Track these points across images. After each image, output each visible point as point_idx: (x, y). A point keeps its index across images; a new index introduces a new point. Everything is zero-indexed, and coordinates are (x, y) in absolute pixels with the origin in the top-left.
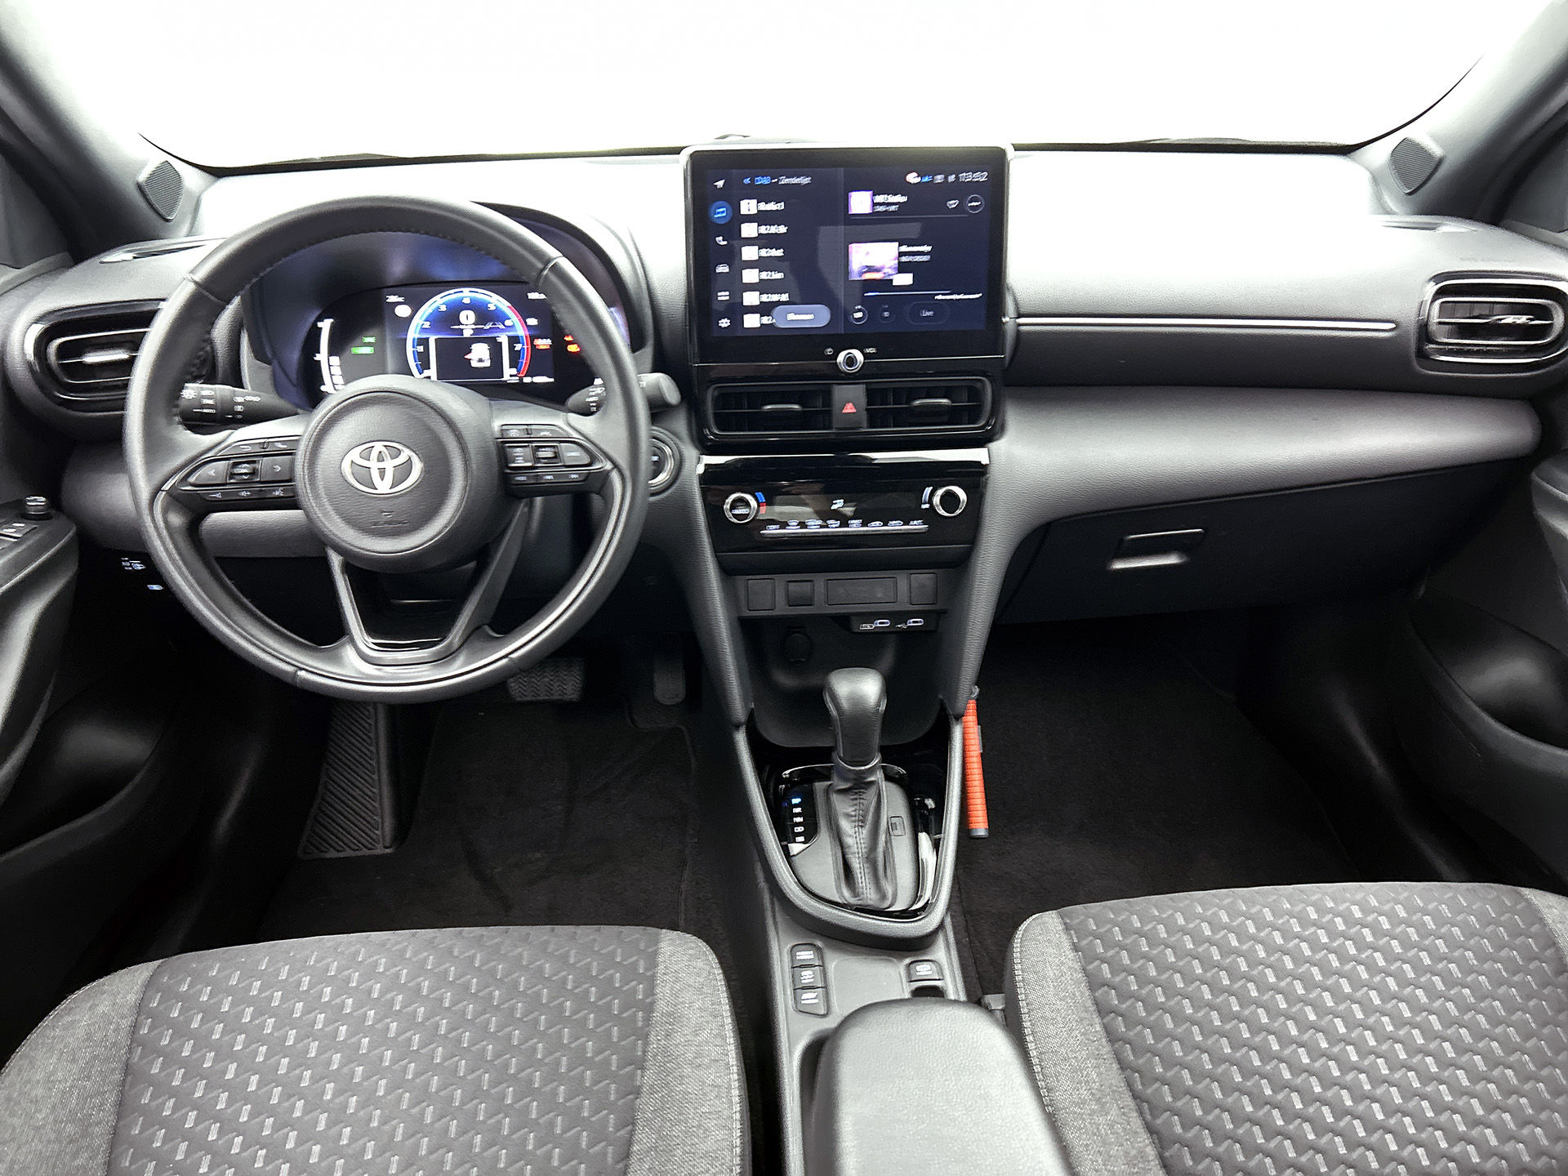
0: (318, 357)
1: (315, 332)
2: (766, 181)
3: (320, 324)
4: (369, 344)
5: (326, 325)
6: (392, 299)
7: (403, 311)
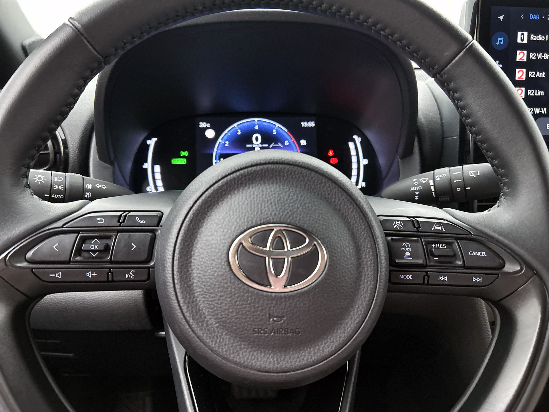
0: (145, 166)
1: (145, 147)
2: (536, 17)
3: (148, 142)
4: (184, 157)
5: (152, 142)
6: (202, 125)
7: (210, 134)
